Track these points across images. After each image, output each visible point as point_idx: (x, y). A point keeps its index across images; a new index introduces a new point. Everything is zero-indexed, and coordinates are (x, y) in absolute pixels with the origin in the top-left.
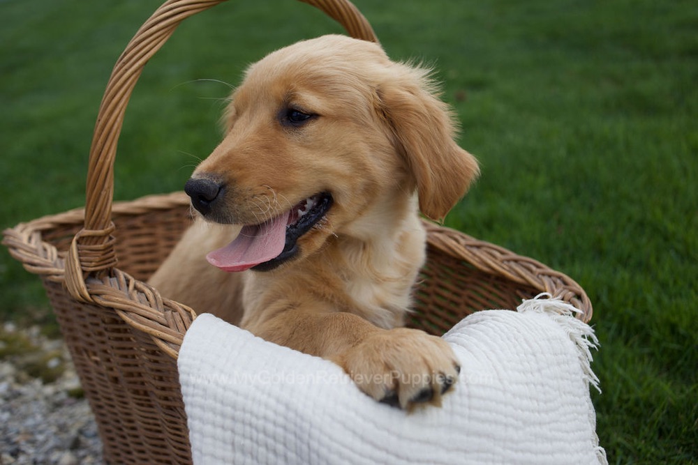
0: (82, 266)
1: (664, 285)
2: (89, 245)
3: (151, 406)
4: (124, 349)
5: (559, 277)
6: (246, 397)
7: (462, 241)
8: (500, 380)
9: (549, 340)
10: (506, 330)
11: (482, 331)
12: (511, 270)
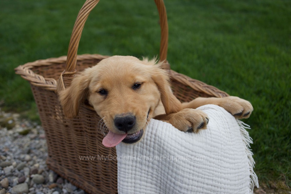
0: (65, 85)
2: (67, 77)
3: (82, 136)
7: (188, 79)
12: (207, 90)
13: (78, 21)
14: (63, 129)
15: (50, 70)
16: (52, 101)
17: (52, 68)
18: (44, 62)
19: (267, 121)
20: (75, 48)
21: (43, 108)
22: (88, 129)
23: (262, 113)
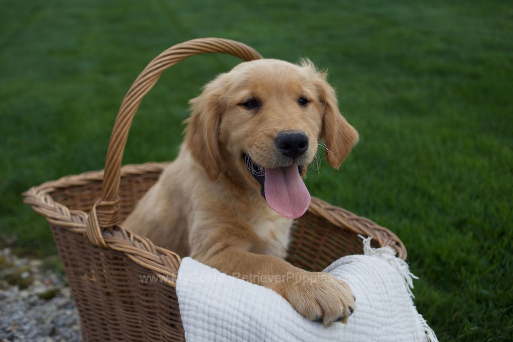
0: (100, 224)
1: (431, 229)
2: (104, 210)
3: (134, 311)
4: (119, 275)
5: (384, 231)
6: (224, 312)
7: (323, 206)
8: (368, 300)
9: (389, 274)
10: (367, 269)
11: (353, 269)
12: (355, 225)
13: (120, 116)
14: (102, 300)
15: (87, 192)
16: (83, 250)
17: (89, 189)
18: (75, 179)
19: (476, 276)
20: (117, 160)
21: (69, 262)
22: (143, 300)
23: (466, 264)
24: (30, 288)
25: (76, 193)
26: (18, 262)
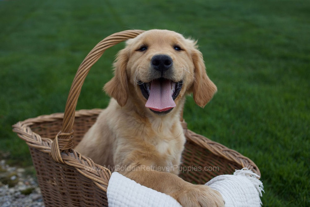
0: (60, 147)
1: (276, 159)
2: (63, 139)
3: (80, 206)
4: (71, 182)
5: (246, 159)
7: (206, 141)
9: (248, 188)
10: (234, 184)
11: (224, 184)
13: (76, 78)
14: (60, 197)
16: (49, 164)
17: (56, 124)
18: (47, 118)
19: (306, 191)
20: (73, 106)
21: (40, 172)
23: (299, 182)
24: (16, 186)
25: (47, 127)
26: (10, 169)
